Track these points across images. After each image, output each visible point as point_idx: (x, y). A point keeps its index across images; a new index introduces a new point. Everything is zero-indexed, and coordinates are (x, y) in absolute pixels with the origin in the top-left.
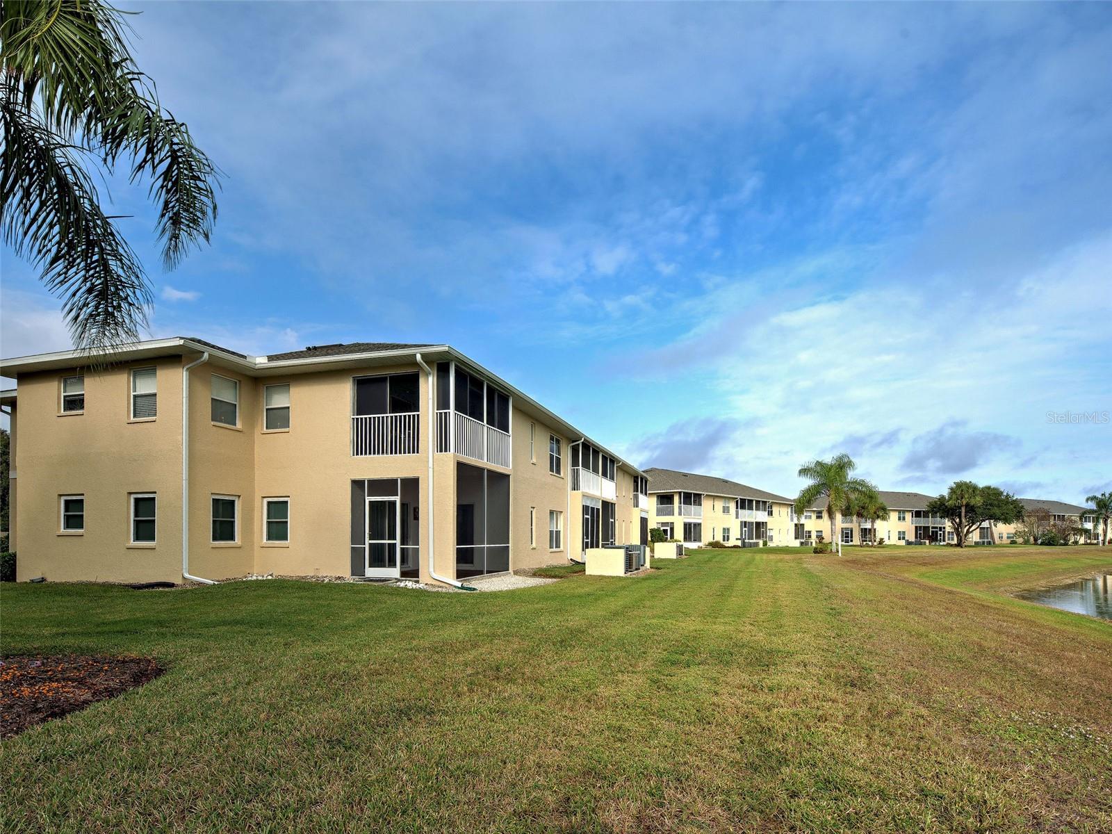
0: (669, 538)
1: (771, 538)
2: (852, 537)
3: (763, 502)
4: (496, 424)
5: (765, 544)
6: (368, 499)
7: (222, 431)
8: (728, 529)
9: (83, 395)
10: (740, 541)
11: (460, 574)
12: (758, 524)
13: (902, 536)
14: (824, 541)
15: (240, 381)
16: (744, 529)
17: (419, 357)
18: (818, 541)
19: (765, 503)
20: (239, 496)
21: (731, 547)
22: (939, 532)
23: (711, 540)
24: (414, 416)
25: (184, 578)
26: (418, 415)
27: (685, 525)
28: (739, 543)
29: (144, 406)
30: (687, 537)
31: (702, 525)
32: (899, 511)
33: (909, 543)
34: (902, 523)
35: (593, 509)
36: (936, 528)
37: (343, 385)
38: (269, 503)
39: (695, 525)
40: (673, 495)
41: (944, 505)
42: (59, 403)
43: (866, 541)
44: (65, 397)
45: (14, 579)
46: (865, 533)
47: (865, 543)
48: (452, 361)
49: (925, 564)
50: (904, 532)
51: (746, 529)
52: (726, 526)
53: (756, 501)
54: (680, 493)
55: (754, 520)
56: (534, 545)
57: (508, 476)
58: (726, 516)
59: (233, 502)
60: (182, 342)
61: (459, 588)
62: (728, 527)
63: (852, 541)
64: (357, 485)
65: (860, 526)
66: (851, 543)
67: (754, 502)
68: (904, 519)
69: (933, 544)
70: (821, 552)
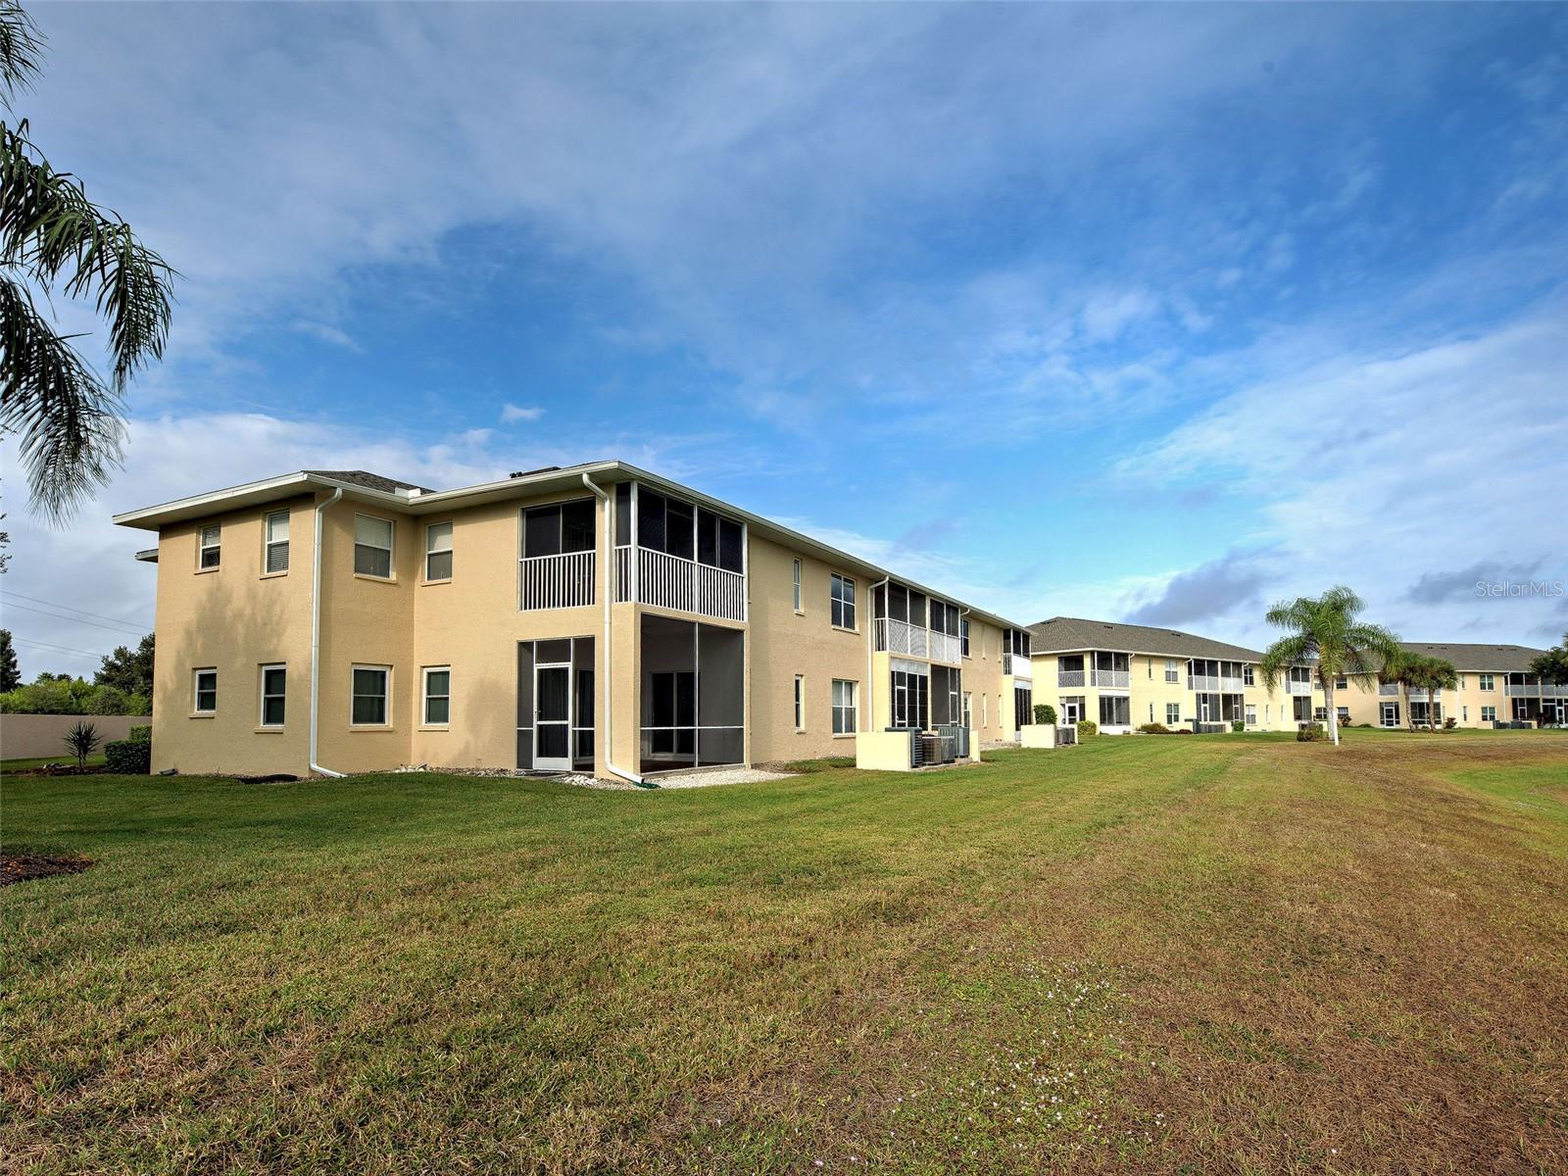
0: (1078, 720)
1: (1252, 719)
2: (1397, 716)
3: (1234, 663)
4: (718, 561)
5: (1238, 727)
6: (537, 667)
7: (369, 584)
8: (1177, 705)
9: (219, 547)
10: (1191, 723)
11: (646, 766)
12: (1228, 698)
13: (1488, 714)
14: (1351, 723)
15: (395, 521)
16: (1203, 705)
17: (585, 478)
18: (1340, 723)
19: (1238, 665)
20: (392, 666)
21: (1177, 733)
22: (1558, 708)
23: (1147, 722)
24: (589, 555)
25: (311, 770)
26: (594, 554)
27: (1102, 699)
28: (1189, 726)
29: (277, 557)
30: (1106, 716)
31: (1131, 699)
32: (1482, 676)
33: (1500, 726)
34: (1487, 693)
35: (912, 678)
36: (1553, 700)
37: (510, 519)
38: (429, 674)
39: (1119, 699)
40: (1082, 656)
41: (1558, 663)
42: (197, 557)
43: (1423, 722)
44: (204, 550)
45: (148, 772)
46: (1419, 710)
47: (1420, 726)
48: (633, 480)
49: (1485, 758)
50: (1492, 709)
51: (1207, 705)
52: (1172, 701)
53: (1222, 662)
54: (1092, 653)
55: (1220, 692)
56: (802, 727)
57: (742, 632)
58: (1172, 686)
59: (383, 674)
60: (305, 477)
61: (637, 784)
62: (1176, 702)
63: (1398, 723)
64: (525, 647)
65: (1407, 699)
66: (1395, 727)
67: (1219, 664)
68: (1491, 686)
69: (1548, 726)
70: (1309, 739)
